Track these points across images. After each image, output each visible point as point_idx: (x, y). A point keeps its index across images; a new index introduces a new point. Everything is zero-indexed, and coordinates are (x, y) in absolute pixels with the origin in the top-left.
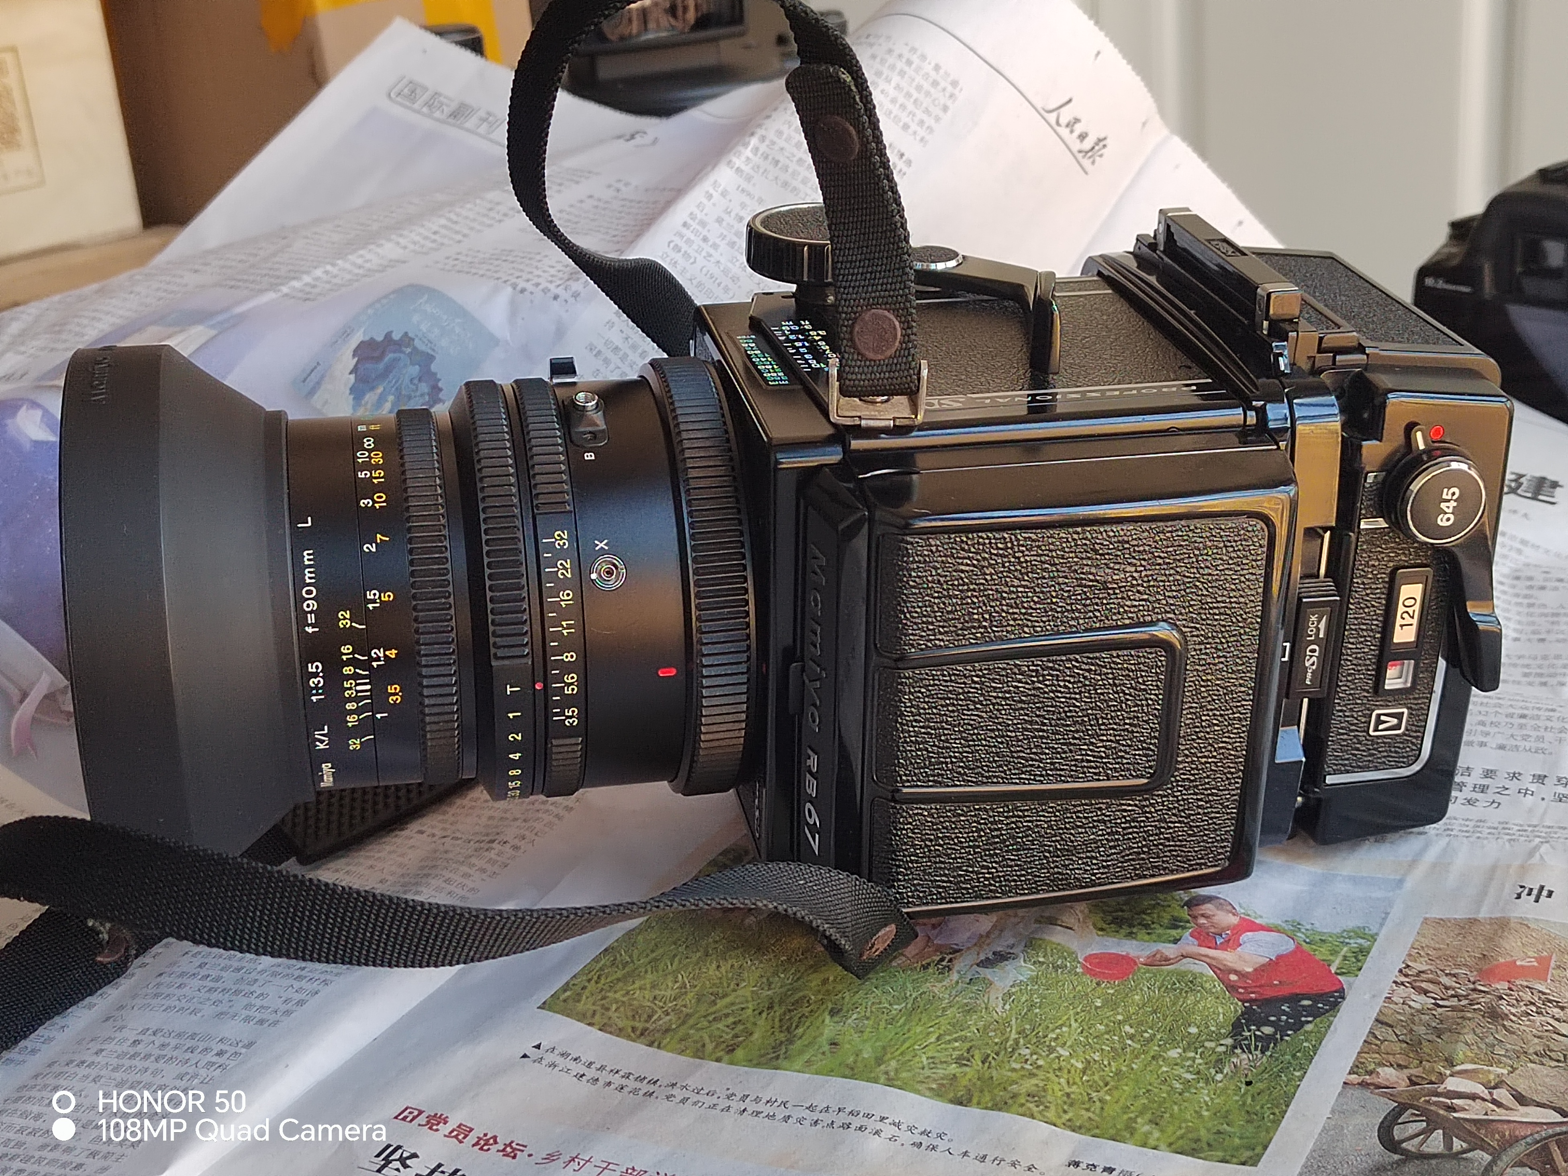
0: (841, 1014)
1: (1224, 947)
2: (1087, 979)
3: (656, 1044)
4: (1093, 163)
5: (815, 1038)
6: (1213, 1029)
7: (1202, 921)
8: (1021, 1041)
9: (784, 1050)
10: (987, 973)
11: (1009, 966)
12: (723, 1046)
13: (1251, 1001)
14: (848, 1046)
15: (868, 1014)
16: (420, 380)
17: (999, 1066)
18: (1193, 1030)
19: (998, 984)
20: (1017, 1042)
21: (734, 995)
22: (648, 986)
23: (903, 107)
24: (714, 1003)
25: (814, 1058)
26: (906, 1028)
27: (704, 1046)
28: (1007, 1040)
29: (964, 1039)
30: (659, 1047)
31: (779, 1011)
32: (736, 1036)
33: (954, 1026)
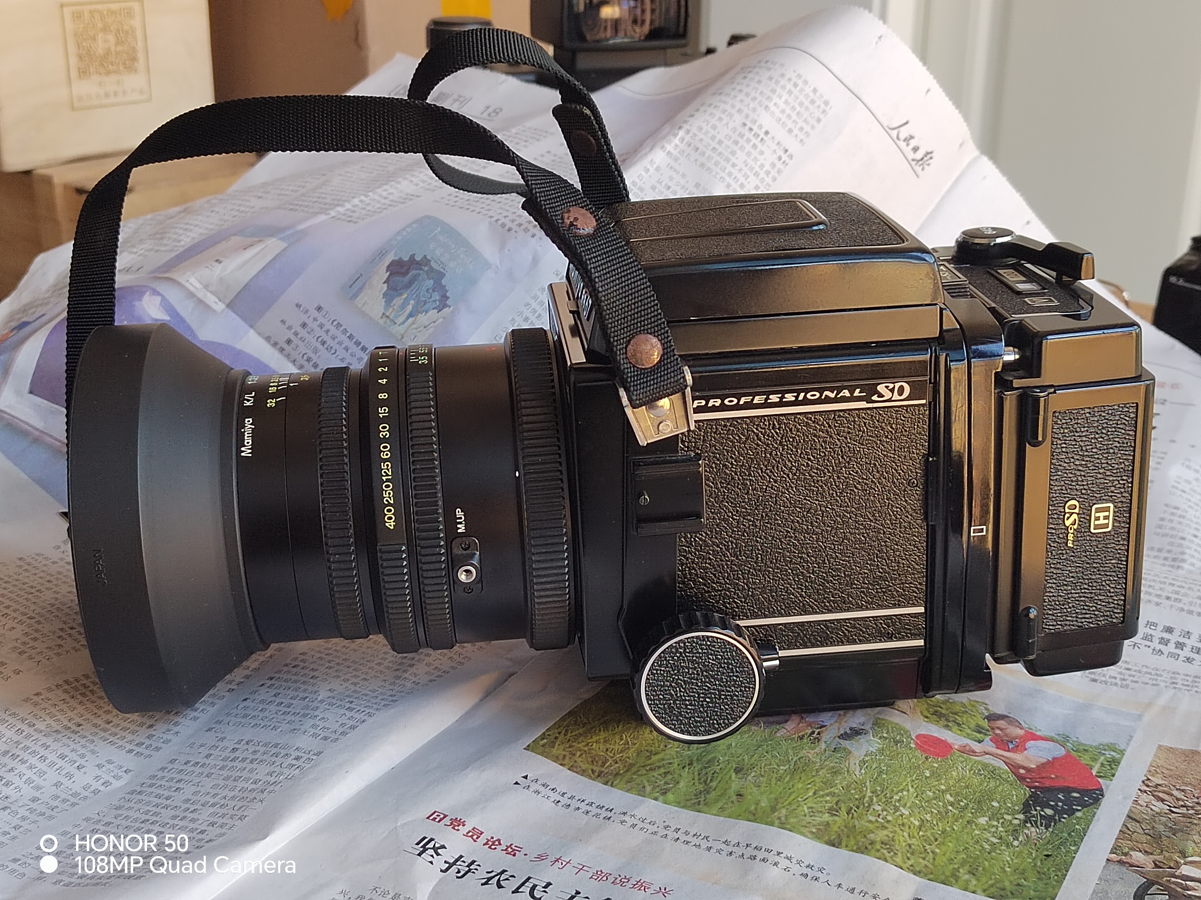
0: (743, 772)
1: (1014, 750)
2: (918, 753)
3: (610, 783)
4: (923, 169)
5: (726, 790)
6: (1009, 805)
7: (998, 732)
8: (875, 799)
9: (703, 799)
10: (845, 743)
11: (862, 739)
12: (658, 789)
13: (1035, 787)
14: (750, 797)
15: (763, 773)
16: (434, 291)
17: (860, 817)
18: (995, 804)
19: (855, 753)
20: (871, 799)
21: (663, 753)
22: (602, 741)
23: (789, 116)
24: (649, 758)
25: (726, 806)
26: (791, 784)
27: (644, 787)
28: (864, 797)
29: (833, 794)
30: (612, 786)
31: (697, 767)
32: (666, 783)
33: (825, 783)
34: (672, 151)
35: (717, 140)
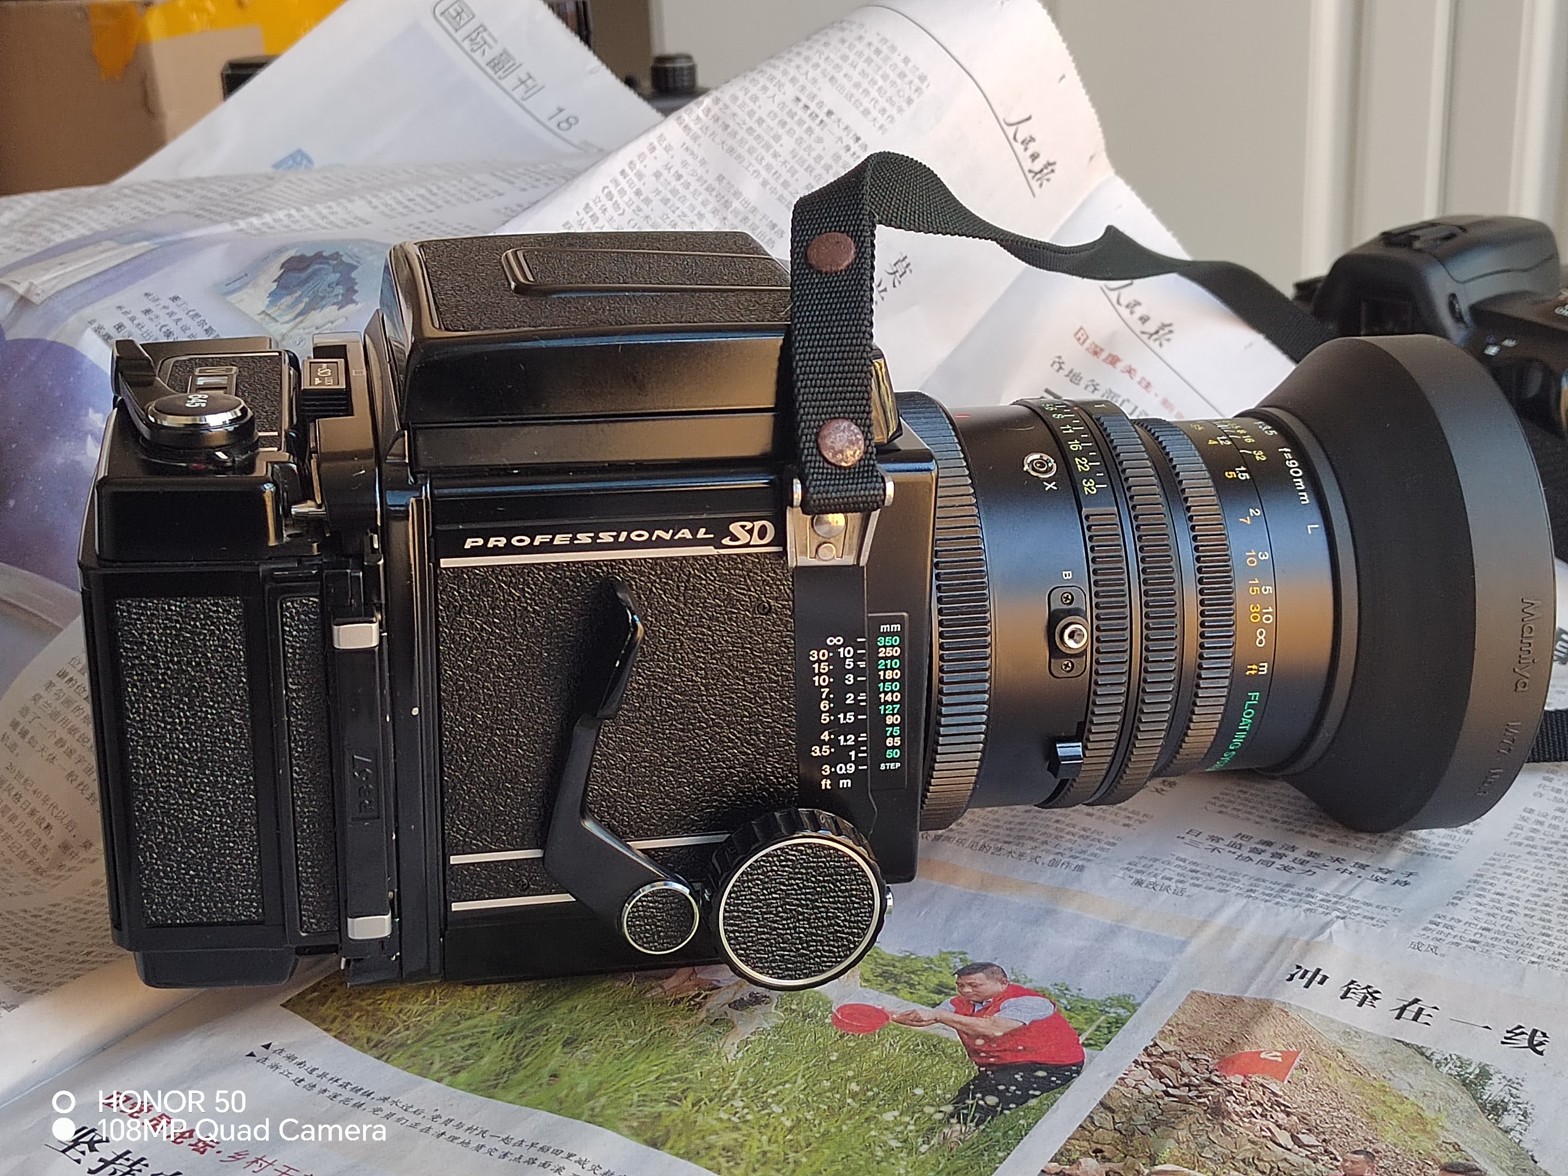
0: (575, 1045)
1: (981, 1014)
3: (385, 1057)
4: (1041, 185)
5: (540, 1068)
8: (740, 1093)
9: (505, 1080)
11: (759, 1010)
12: (449, 1067)
13: (988, 1065)
14: (566, 1079)
15: (600, 1047)
16: (337, 285)
17: (708, 1113)
19: (740, 1028)
20: (735, 1091)
22: (398, 998)
23: (866, 93)
24: (458, 1023)
25: (529, 1090)
26: (632, 1064)
27: (431, 1064)
28: (726, 1088)
29: (683, 1080)
32: (466, 1059)
33: (679, 1066)
34: (692, 125)
35: (756, 117)
